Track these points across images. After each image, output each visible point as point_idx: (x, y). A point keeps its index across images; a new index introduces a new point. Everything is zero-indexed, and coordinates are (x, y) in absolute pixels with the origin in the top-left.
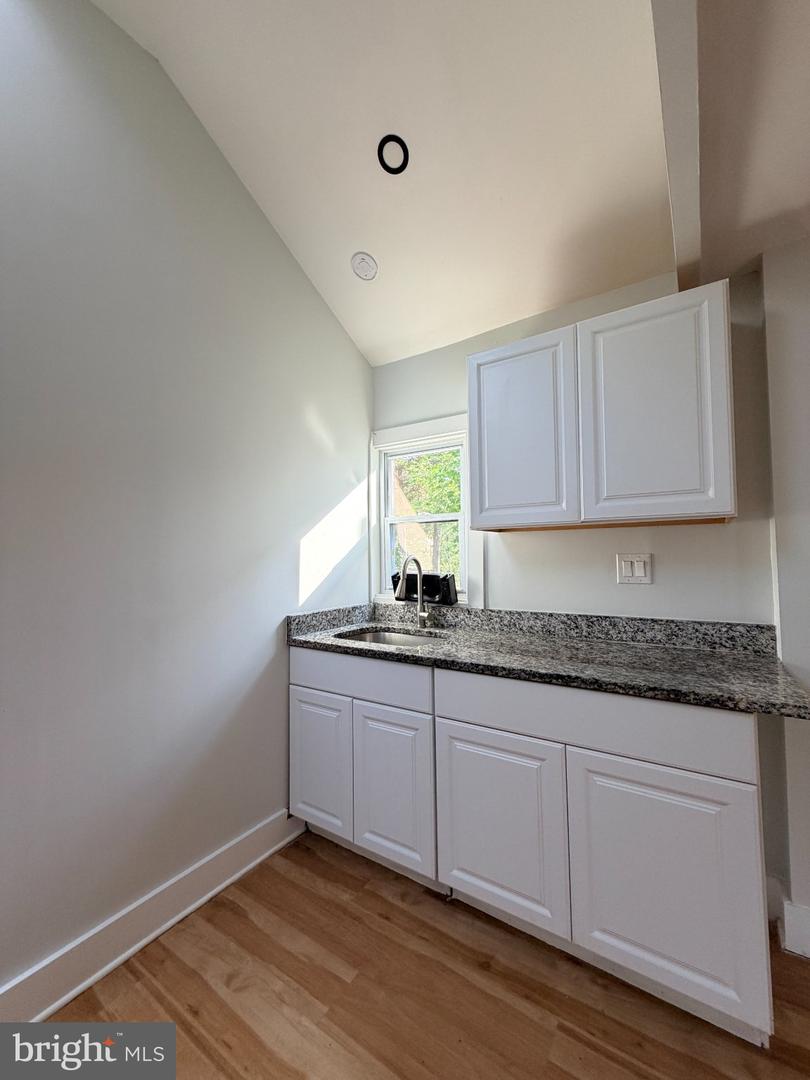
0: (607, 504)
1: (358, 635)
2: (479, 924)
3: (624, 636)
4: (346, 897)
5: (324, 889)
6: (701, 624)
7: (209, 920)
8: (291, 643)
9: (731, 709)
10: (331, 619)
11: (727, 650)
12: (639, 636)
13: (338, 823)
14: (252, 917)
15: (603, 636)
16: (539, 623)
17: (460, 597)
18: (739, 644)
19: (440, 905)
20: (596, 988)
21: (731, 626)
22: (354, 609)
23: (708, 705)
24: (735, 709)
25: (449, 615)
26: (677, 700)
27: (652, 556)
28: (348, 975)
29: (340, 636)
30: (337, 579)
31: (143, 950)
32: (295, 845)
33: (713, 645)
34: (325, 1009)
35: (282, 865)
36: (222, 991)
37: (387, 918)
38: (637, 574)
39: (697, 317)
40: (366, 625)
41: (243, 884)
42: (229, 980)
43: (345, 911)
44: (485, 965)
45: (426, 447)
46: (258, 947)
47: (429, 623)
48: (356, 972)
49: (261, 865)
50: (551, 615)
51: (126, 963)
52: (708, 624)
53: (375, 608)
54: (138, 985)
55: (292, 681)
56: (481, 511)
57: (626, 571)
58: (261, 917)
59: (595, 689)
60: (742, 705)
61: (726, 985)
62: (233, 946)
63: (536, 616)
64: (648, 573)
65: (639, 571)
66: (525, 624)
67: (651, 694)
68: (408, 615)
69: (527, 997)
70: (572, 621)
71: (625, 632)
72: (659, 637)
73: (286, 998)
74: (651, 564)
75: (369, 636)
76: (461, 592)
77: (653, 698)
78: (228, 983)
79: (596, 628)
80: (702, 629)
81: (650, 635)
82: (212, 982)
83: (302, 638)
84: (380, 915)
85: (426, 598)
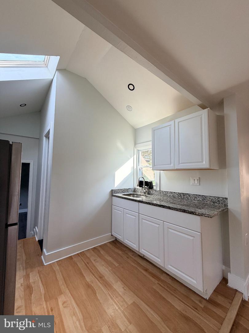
0: (182, 165)
1: (129, 195)
2: (148, 263)
3: (192, 199)
4: (120, 252)
5: (117, 251)
6: (211, 197)
7: (93, 251)
8: (113, 196)
9: (195, 215)
10: (123, 191)
11: (217, 204)
12: (196, 199)
13: (121, 237)
14: (101, 252)
15: (187, 199)
16: (172, 195)
17: (154, 187)
18: (220, 203)
19: (141, 258)
20: (170, 280)
21: (219, 198)
22: (129, 189)
23: (190, 213)
24: (196, 214)
25: (151, 191)
26: (184, 212)
27: (199, 178)
28: (117, 265)
29: (124, 195)
30: (125, 181)
31: (81, 253)
32: (113, 242)
33: (214, 202)
34: (111, 269)
35: (109, 245)
36: (93, 262)
37: (128, 258)
38: (196, 183)
39: (201, 118)
40: (132, 193)
41: (100, 246)
42: (94, 260)
43: (119, 255)
44: (146, 270)
45: (149, 148)
46: (101, 257)
47: (146, 193)
48: (118, 265)
49: (105, 244)
50: (175, 193)
51: (78, 254)
52: (213, 197)
53: (135, 189)
54: (79, 257)
55: (113, 204)
56: (154, 166)
57: (193, 182)
58: (102, 252)
59: (169, 209)
60: (197, 214)
61: (194, 280)
62: (96, 255)
63: (171, 193)
64: (198, 183)
65: (196, 182)
66: (168, 195)
67: (179, 210)
68: (142, 191)
69: (153, 277)
70: (180, 194)
71: (192, 198)
72: (200, 200)
73: (104, 265)
74: (199, 180)
75: (131, 196)
76: (154, 186)
77: (180, 211)
78: (94, 261)
79: (185, 196)
80: (211, 198)
81: (198, 199)
82: (91, 260)
83: (115, 195)
84: (127, 257)
85: (146, 187)
